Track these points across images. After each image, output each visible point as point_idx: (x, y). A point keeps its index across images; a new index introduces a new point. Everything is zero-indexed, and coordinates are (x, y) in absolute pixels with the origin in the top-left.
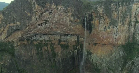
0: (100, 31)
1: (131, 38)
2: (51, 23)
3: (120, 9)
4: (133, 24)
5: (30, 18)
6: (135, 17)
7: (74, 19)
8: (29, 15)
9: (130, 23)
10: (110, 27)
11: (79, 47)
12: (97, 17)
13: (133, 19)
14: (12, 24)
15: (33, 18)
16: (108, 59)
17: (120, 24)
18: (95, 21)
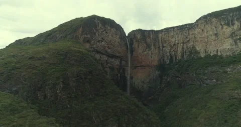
0: (140, 53)
1: (162, 61)
2: (106, 42)
3: (151, 36)
4: (161, 48)
5: (95, 34)
6: (162, 43)
7: (121, 41)
8: (95, 31)
9: (159, 47)
10: (147, 50)
11: (121, 71)
12: (136, 41)
13: (161, 45)
14: (85, 36)
15: (97, 34)
16: (148, 80)
17: (153, 48)
18: (135, 45)
